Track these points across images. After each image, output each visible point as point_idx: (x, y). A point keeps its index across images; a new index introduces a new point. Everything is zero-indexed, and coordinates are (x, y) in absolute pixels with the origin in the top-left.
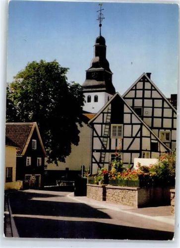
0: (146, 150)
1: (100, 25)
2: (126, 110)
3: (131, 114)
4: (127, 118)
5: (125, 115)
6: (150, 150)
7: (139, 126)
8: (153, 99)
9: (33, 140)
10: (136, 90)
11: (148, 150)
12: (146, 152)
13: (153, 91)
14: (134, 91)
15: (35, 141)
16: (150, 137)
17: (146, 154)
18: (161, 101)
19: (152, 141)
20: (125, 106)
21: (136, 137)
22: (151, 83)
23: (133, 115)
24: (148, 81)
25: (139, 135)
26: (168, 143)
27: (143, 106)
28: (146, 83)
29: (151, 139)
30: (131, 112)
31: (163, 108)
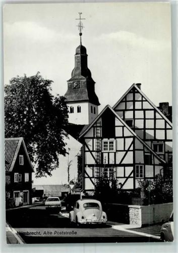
0: (140, 164)
1: (81, 34)
2: (117, 123)
3: (123, 127)
4: (118, 132)
5: (116, 128)
6: (143, 163)
7: (132, 139)
8: (145, 110)
9: (20, 156)
10: (126, 101)
11: (141, 163)
12: (139, 166)
13: (143, 102)
14: (124, 103)
15: (22, 156)
16: (143, 150)
17: (139, 167)
18: (153, 111)
19: (146, 154)
20: (116, 119)
21: (128, 150)
22: (141, 94)
23: (125, 128)
24: (138, 92)
25: (132, 148)
26: (162, 155)
27: (134, 118)
28: (136, 94)
29: (144, 152)
30: (123, 125)
31: (155, 119)
